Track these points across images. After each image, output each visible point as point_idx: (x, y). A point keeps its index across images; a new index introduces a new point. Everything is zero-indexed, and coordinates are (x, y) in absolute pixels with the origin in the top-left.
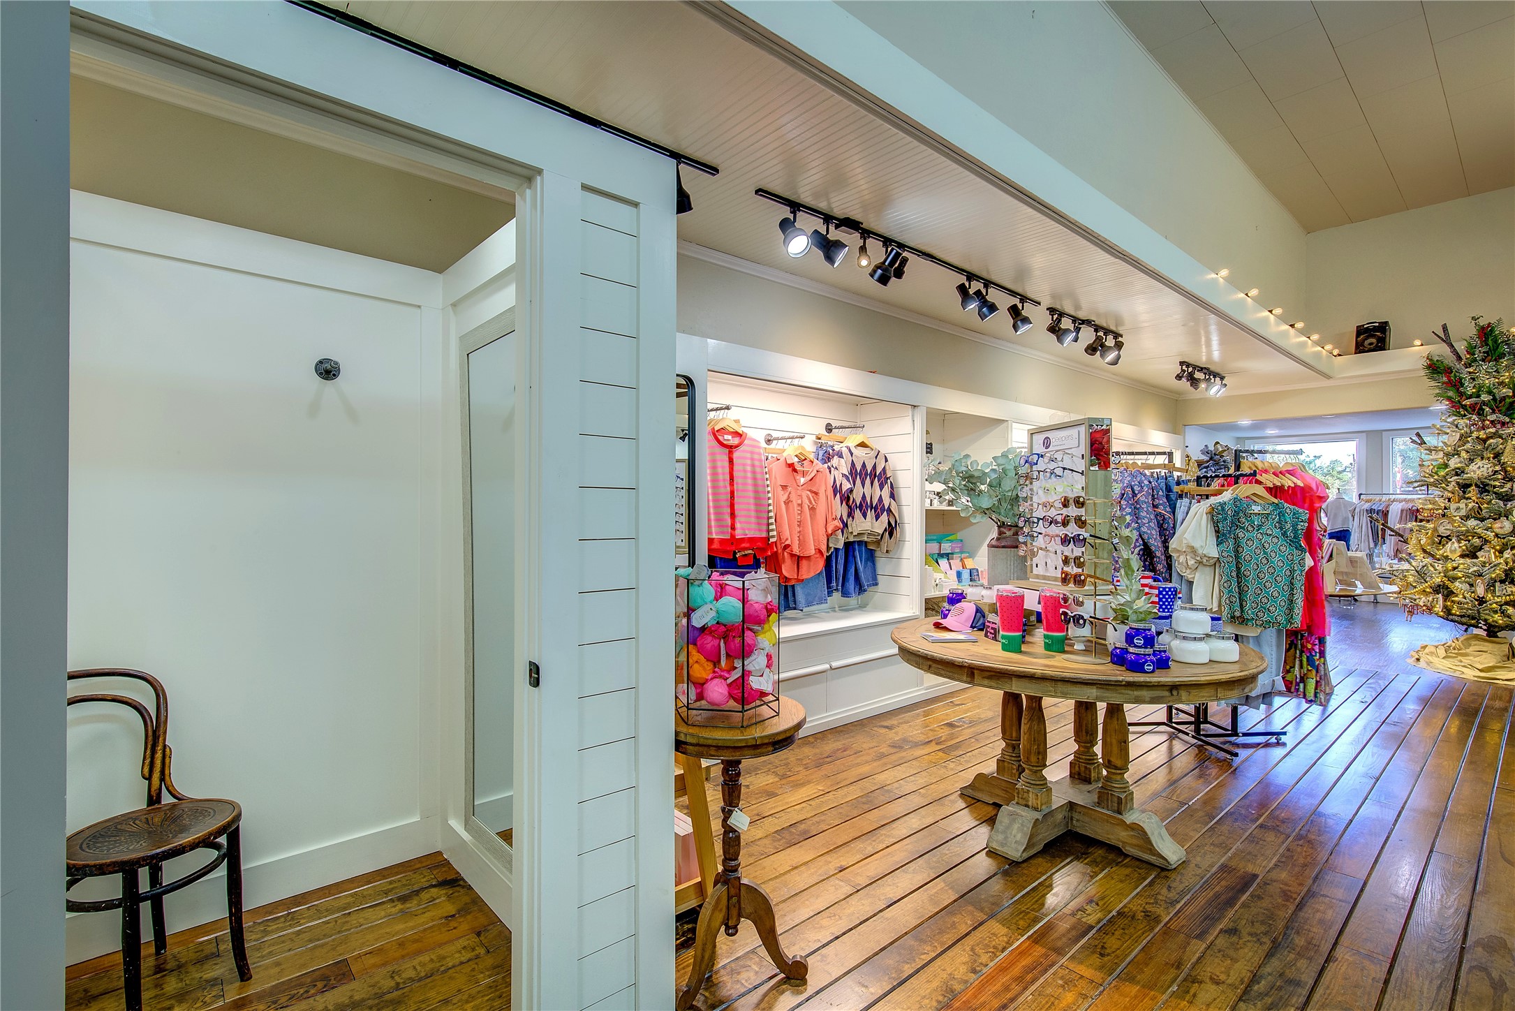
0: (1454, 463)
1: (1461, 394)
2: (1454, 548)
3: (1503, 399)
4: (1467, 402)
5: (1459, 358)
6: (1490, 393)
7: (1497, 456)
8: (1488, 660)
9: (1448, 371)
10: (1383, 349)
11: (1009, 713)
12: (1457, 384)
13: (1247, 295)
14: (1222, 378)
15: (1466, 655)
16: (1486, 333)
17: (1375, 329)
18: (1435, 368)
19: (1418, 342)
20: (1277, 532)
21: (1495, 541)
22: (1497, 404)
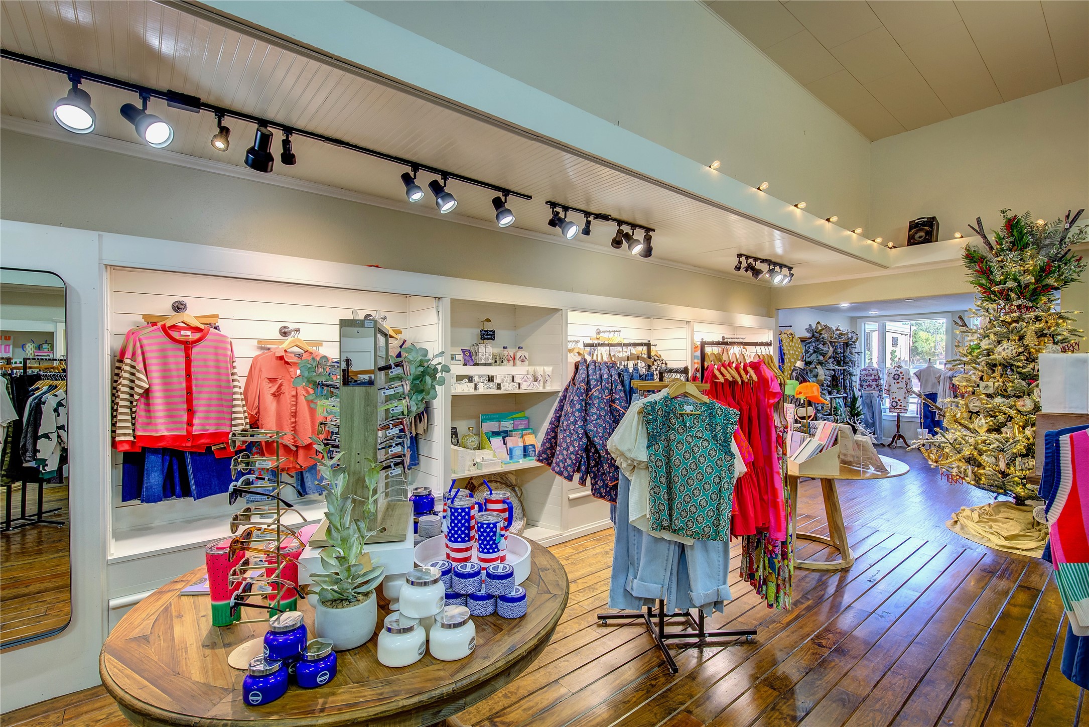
0: (985, 344)
1: (992, 281)
2: (982, 423)
3: (1027, 286)
4: (995, 288)
5: (991, 248)
6: (1015, 280)
7: (1021, 338)
8: (1013, 528)
9: (982, 259)
10: (932, 241)
12: (986, 272)
13: (759, 189)
14: (790, 269)
15: (996, 521)
16: (1012, 225)
17: (924, 224)
18: (972, 257)
19: (958, 235)
21: (1018, 418)
22: (1022, 290)
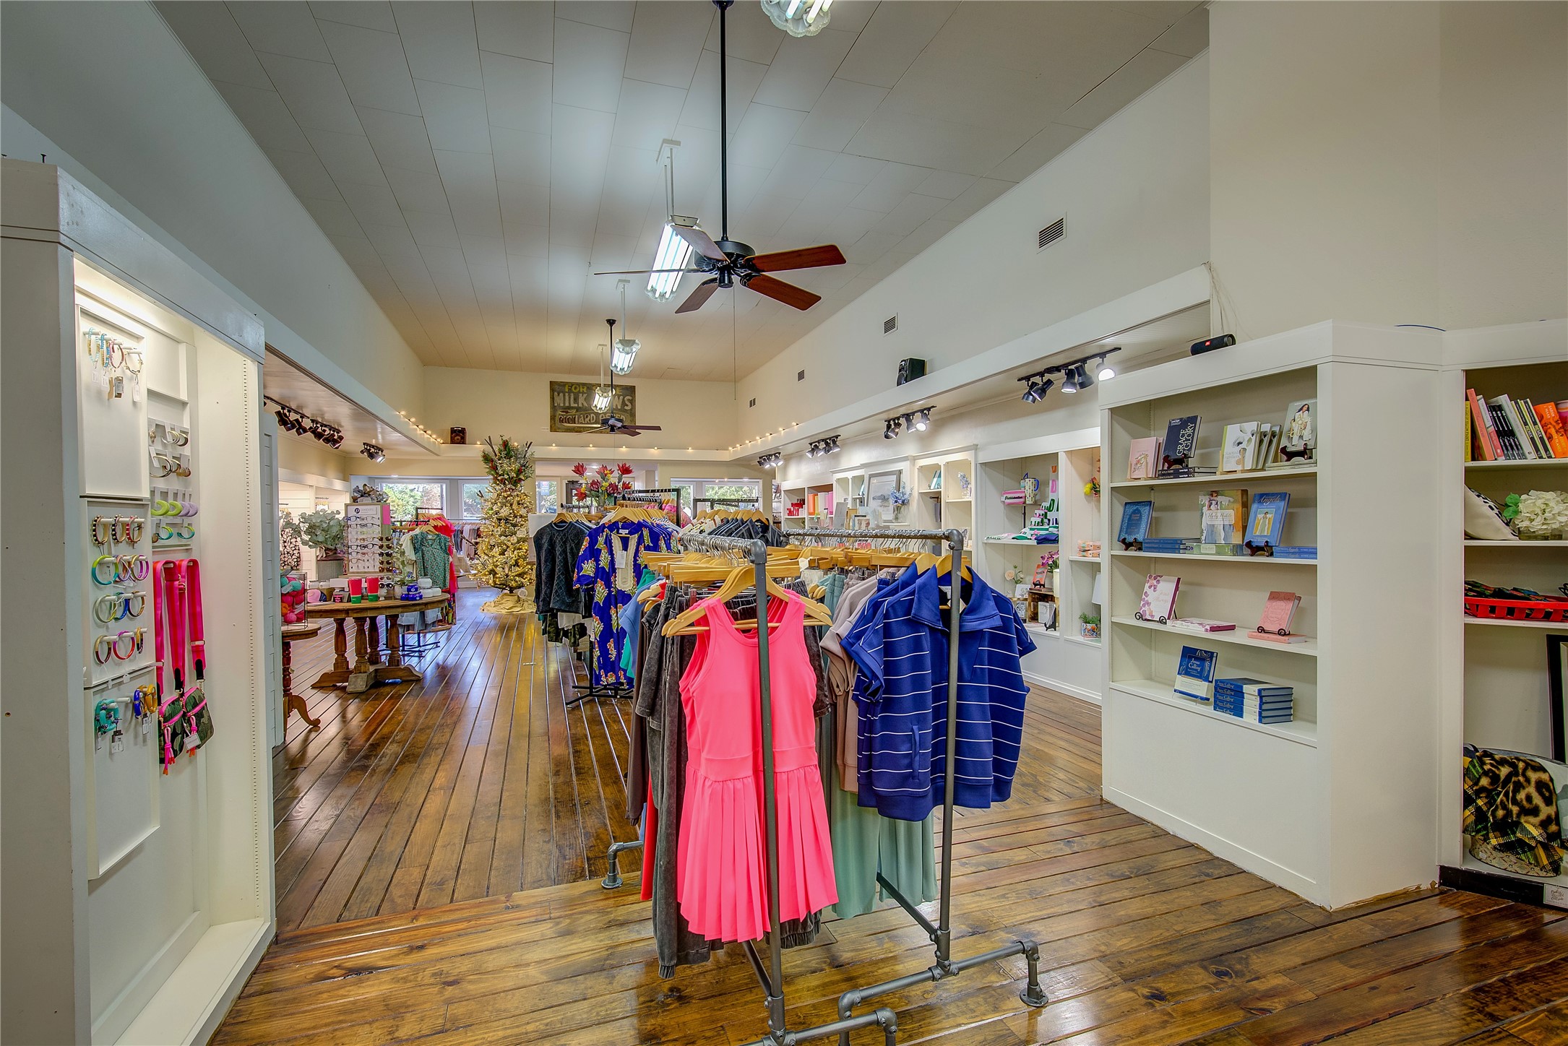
0: (495, 508)
1: (497, 473)
2: (497, 550)
3: (512, 478)
4: (499, 478)
5: (496, 455)
6: (508, 475)
7: (511, 505)
8: (510, 604)
9: (492, 461)
10: (464, 443)
11: (339, 639)
12: (495, 468)
13: (410, 420)
14: (383, 452)
15: (502, 604)
16: (505, 444)
17: (459, 431)
18: (486, 458)
19: (478, 443)
20: (438, 547)
21: (511, 546)
22: (510, 479)
